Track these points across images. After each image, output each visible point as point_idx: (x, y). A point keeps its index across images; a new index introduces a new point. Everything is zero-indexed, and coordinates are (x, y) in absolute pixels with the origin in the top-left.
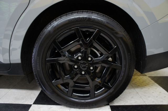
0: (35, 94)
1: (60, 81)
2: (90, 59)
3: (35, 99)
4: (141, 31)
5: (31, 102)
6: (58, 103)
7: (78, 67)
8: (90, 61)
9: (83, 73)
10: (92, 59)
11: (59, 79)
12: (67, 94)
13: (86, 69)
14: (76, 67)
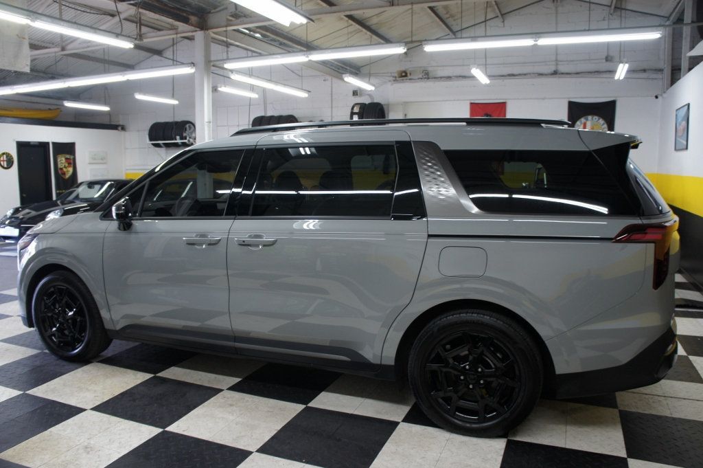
0: (404, 410)
1: (441, 394)
2: (480, 370)
3: (404, 416)
4: (546, 342)
5: (399, 419)
6: (435, 422)
7: (465, 378)
8: (480, 372)
9: (471, 387)
10: (482, 370)
11: (441, 390)
12: (447, 412)
13: (474, 382)
14: (462, 378)
